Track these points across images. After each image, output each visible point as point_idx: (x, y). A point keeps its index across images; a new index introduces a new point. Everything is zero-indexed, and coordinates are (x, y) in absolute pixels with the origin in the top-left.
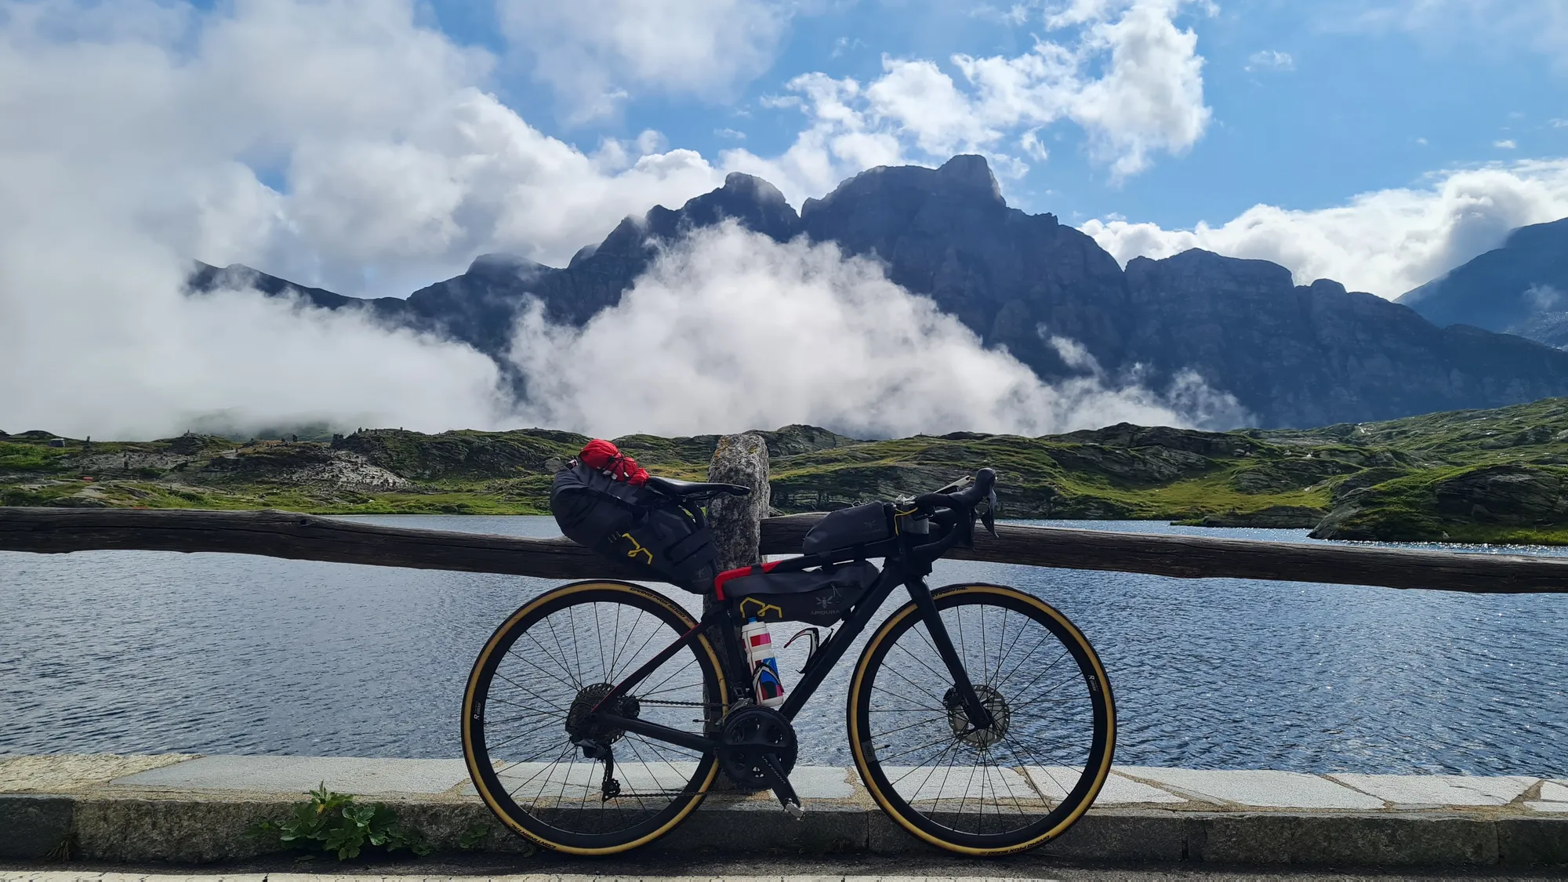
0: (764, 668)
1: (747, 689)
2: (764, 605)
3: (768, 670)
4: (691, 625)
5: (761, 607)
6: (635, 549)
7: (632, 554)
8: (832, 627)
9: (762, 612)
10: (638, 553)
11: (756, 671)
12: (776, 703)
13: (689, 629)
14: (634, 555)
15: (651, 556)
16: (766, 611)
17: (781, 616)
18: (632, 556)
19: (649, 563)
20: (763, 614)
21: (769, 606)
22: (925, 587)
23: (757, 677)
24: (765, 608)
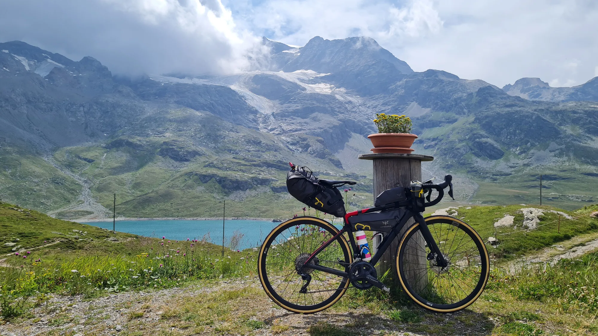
0: (365, 247)
1: (359, 254)
2: (364, 226)
3: (366, 248)
7: (316, 204)
9: (364, 228)
10: (318, 203)
11: (361, 248)
12: (368, 259)
13: (337, 234)
15: (323, 204)
17: (370, 229)
19: (322, 206)
21: (366, 226)
22: (421, 217)
23: (362, 250)
24: (364, 227)
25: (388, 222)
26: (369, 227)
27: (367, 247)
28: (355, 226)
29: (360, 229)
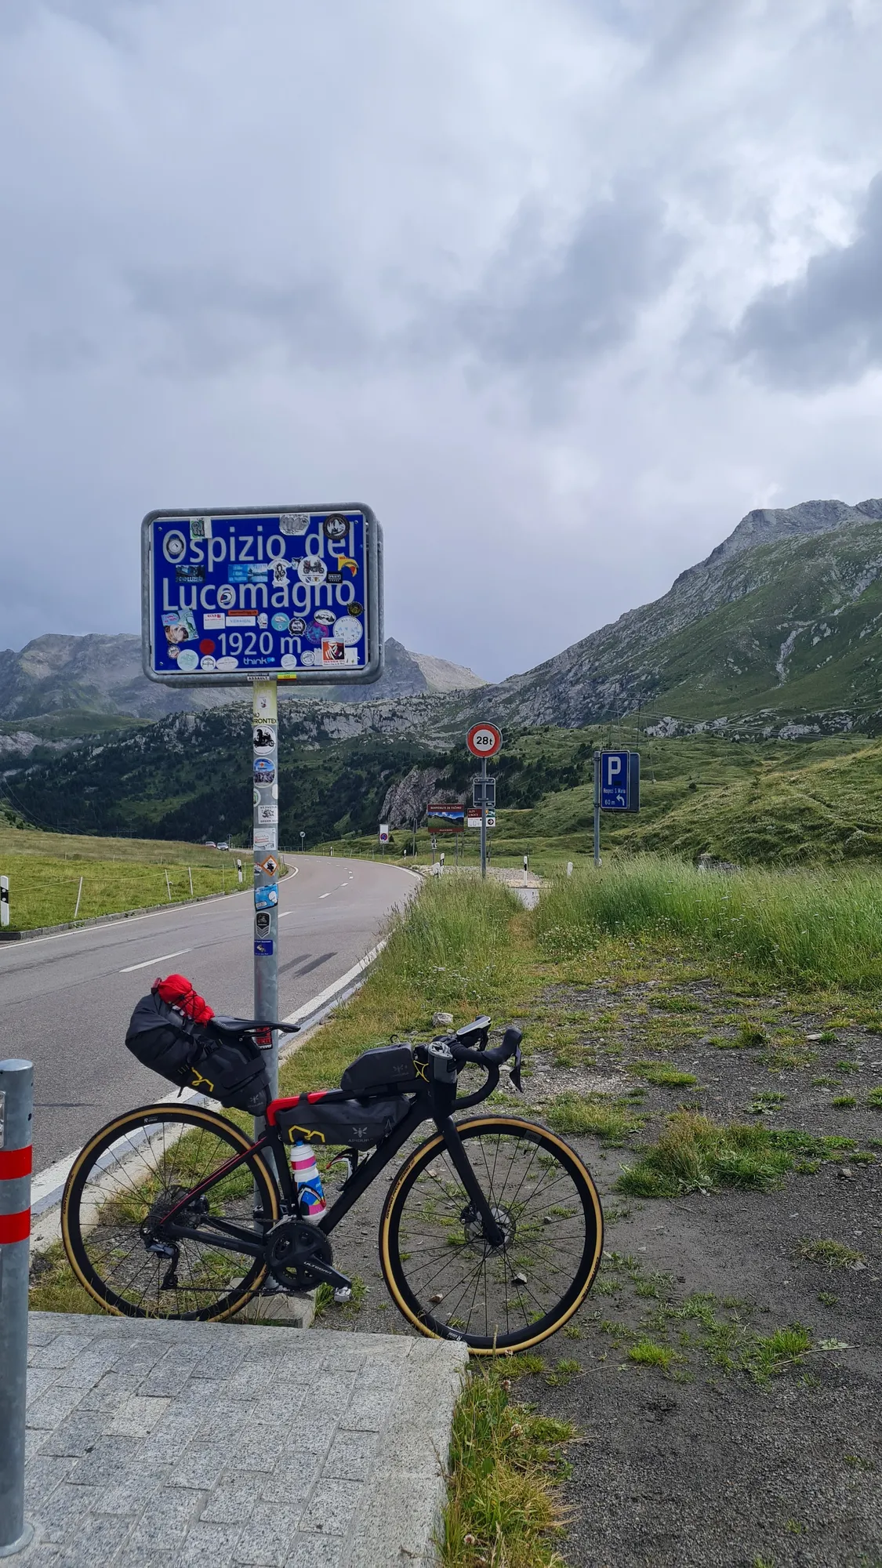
0: (306, 1189)
1: (293, 1205)
2: (308, 1132)
3: (309, 1190)
4: (248, 1147)
5: (307, 1134)
6: (199, 1079)
7: (196, 1081)
8: (369, 1151)
9: (309, 1138)
10: (201, 1083)
11: (300, 1192)
12: (315, 1217)
13: (247, 1150)
14: (197, 1084)
15: (212, 1086)
17: (324, 1141)
19: (211, 1090)
20: (310, 1140)
21: (315, 1132)
23: (301, 1195)
24: (310, 1134)
25: (366, 1129)
26: (322, 1135)
27: (312, 1189)
28: (290, 1131)
29: (300, 1139)
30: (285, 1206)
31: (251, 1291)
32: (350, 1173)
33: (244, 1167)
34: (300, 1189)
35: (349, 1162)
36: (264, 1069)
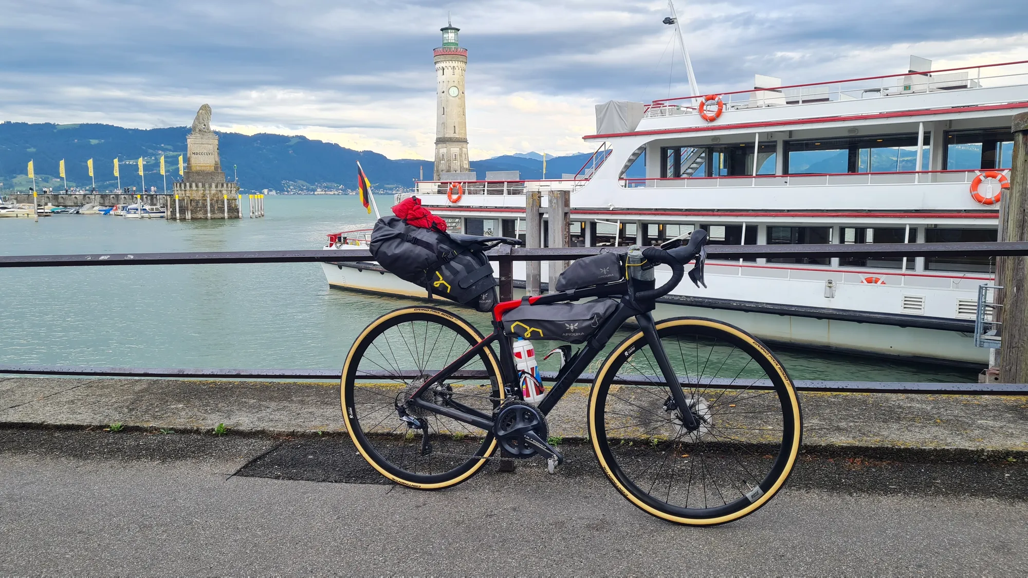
0: (526, 375)
1: (516, 389)
2: (528, 328)
3: (529, 376)
4: (479, 340)
5: (526, 330)
6: (439, 280)
8: (580, 345)
9: (528, 333)
10: (440, 284)
11: (521, 377)
12: (534, 400)
13: (477, 342)
14: (438, 286)
15: (449, 287)
16: (531, 332)
17: (541, 336)
18: (436, 286)
19: (448, 291)
20: (529, 335)
21: (532, 329)
22: (651, 318)
23: (522, 380)
24: (530, 330)
25: (577, 325)
26: (541, 333)
29: (522, 334)
30: (509, 389)
31: (484, 458)
32: (563, 363)
33: (478, 357)
34: (521, 375)
35: (562, 353)
36: (492, 274)
